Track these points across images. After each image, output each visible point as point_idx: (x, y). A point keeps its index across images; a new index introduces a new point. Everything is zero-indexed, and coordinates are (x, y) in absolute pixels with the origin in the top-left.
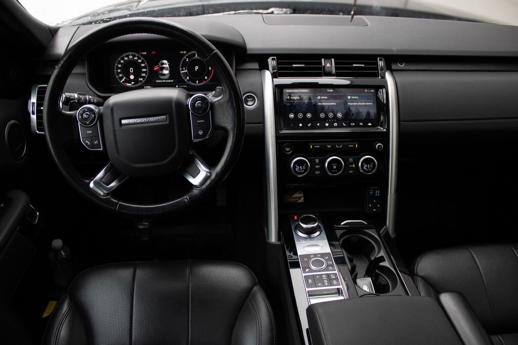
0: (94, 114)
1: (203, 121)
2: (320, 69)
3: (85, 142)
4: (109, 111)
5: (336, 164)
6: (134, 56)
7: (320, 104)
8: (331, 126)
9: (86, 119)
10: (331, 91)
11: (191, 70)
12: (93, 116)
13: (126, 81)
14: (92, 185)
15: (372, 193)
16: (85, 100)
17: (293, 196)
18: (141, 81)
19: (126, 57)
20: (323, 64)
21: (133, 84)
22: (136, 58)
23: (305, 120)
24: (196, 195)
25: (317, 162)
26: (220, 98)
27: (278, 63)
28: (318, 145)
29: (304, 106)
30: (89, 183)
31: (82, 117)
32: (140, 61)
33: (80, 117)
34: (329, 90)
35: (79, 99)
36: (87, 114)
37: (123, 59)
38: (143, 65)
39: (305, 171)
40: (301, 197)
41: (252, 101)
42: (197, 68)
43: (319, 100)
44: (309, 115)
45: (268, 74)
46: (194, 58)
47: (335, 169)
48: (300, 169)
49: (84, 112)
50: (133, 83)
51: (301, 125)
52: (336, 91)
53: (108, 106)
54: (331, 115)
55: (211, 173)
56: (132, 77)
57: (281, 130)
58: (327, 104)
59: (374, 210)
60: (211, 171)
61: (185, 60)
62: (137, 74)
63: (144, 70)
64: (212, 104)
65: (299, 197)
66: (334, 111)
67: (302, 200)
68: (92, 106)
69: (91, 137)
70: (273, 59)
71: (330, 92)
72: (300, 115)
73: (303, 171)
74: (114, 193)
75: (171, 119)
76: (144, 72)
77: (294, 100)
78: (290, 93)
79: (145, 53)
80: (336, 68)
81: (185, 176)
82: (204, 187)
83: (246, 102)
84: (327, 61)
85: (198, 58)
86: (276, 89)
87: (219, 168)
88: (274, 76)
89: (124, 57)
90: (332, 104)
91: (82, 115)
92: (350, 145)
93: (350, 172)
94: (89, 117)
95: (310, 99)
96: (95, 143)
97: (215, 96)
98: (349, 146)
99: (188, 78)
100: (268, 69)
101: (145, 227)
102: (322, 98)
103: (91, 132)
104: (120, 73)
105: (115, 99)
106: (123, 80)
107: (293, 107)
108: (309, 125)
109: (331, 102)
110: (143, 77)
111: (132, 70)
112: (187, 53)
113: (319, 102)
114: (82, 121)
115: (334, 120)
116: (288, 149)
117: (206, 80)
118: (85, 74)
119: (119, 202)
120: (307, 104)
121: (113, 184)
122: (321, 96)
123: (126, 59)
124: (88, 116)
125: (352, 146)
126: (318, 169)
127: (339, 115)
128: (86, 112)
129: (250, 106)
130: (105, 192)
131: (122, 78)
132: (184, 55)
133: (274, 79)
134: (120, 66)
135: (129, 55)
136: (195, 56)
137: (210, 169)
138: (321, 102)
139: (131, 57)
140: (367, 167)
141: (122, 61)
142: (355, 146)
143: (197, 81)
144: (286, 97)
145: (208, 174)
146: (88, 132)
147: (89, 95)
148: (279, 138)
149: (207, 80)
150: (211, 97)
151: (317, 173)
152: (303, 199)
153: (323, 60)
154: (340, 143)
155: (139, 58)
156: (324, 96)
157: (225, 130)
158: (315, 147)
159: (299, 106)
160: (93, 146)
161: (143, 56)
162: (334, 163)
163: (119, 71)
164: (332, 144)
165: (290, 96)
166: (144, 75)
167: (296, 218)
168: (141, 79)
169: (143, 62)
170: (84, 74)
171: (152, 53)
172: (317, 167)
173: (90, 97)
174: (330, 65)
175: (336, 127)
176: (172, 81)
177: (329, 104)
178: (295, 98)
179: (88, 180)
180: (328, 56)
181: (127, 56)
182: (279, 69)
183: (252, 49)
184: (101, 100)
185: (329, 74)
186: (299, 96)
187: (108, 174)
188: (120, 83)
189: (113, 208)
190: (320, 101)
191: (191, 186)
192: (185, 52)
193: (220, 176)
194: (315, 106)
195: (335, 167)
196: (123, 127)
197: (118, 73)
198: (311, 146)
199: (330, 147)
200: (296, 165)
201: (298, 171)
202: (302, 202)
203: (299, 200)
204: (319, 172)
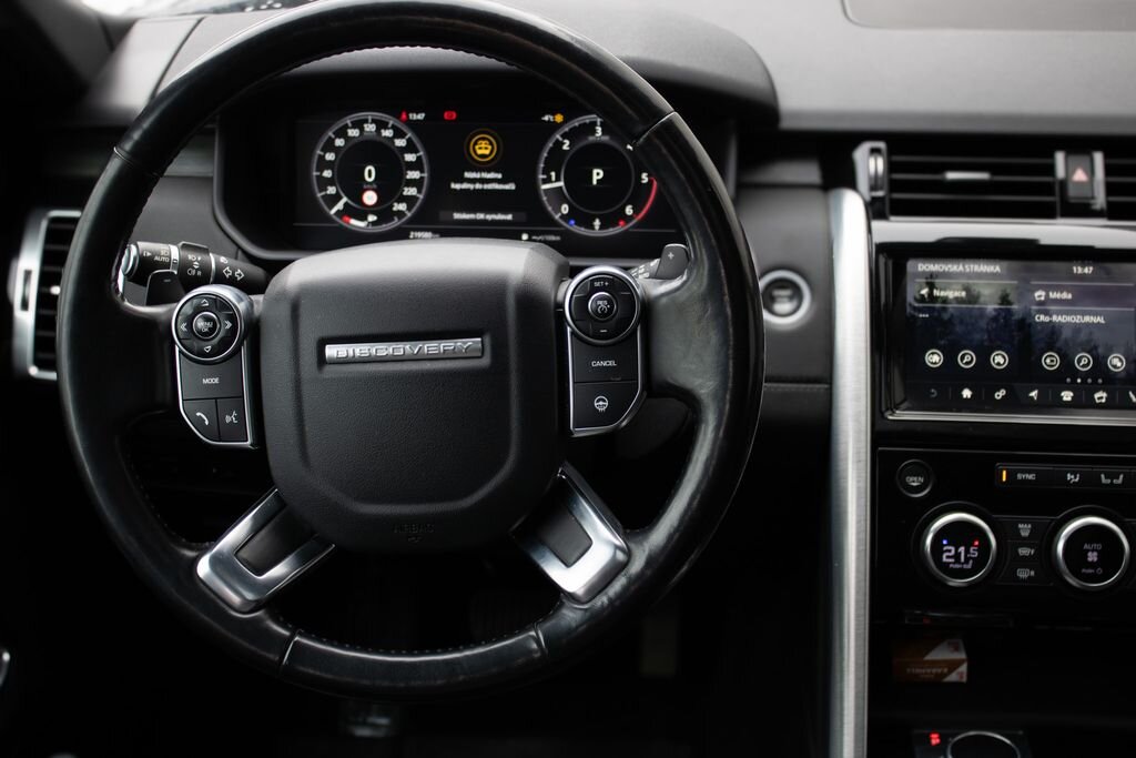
0: (232, 318)
1: (612, 363)
2: (1047, 189)
3: (194, 416)
4: (284, 312)
5: (1099, 546)
6: (381, 125)
7: (1043, 318)
8: (1083, 403)
9: (205, 336)
10: (1088, 270)
11: (577, 180)
12: (229, 325)
13: (348, 211)
14: (204, 568)
16: (205, 268)
17: (928, 658)
18: (400, 214)
19: (354, 127)
20: (1060, 172)
21: (374, 223)
22: (388, 133)
23: (983, 377)
24: (570, 631)
25: (1025, 534)
26: (676, 283)
27: (891, 167)
28: (1030, 473)
29: (983, 324)
30: (195, 561)
31: (190, 326)
32: (400, 143)
33: (183, 327)
34: (1078, 270)
35: (184, 265)
36: (207, 319)
37: (342, 133)
38: (410, 157)
39: (979, 563)
40: (957, 664)
41: (791, 298)
42: (597, 175)
43: (1041, 303)
44: (999, 359)
45: (852, 206)
46: (591, 138)
47: (1092, 565)
48: (957, 556)
49: (198, 310)
50: (372, 218)
51: (967, 393)
52: (1108, 272)
53: (282, 295)
54: (1083, 361)
55: (629, 553)
56: (370, 198)
57: (894, 407)
58: (1069, 319)
60: (632, 546)
61: (559, 144)
62: (390, 187)
63: (413, 175)
64: (648, 306)
65: (950, 661)
66: (1096, 348)
67: (960, 674)
68: (226, 292)
69: (216, 399)
70: (874, 151)
71: (1083, 277)
72: (967, 359)
73: (969, 566)
74: (280, 602)
75: (499, 350)
76: (411, 183)
77: (945, 300)
78: (932, 275)
79: (421, 116)
81: (535, 557)
82: (602, 600)
83: (770, 301)
84: (1074, 159)
85: (606, 138)
86: (882, 260)
87: (660, 534)
88: (876, 210)
89: (346, 127)
90: (1087, 319)
91: (190, 320)
94: (212, 330)
95: (1005, 300)
96: (228, 419)
97: (658, 276)
99: (565, 209)
100: (852, 185)
101: (380, 734)
102: (1053, 295)
103: (216, 381)
104: (330, 182)
105: (307, 270)
106: (340, 206)
107: (942, 326)
108: (1000, 394)
109: (1084, 314)
110: (410, 200)
111: (370, 173)
112: (565, 121)
113: (1040, 312)
114: (186, 342)
115: (1095, 381)
116: (914, 482)
117: (628, 219)
118: (210, 180)
119: (292, 637)
120: (995, 319)
121: (279, 571)
122: (1047, 289)
123: (353, 133)
124: (209, 325)
126: (1025, 562)
127: (1117, 362)
128: (206, 309)
129: (784, 317)
130: (250, 596)
131: (335, 199)
132: (555, 127)
133: (876, 224)
134: (330, 157)
135: (366, 121)
136: (594, 132)
137: (625, 537)
138: (1047, 313)
139: (370, 128)
141: (339, 142)
143: (597, 223)
144: (916, 290)
145: (621, 556)
146: (206, 381)
147: (219, 252)
148: (883, 438)
149: (631, 218)
150: (644, 278)
151: (1023, 574)
152: (964, 668)
153: (1060, 157)
154: (1113, 469)
155: (399, 134)
156: (1060, 289)
157: (689, 399)
158: (1019, 476)
159: (961, 322)
160: (219, 430)
161: (413, 125)
162: (1090, 542)
163: (327, 174)
164: (1087, 468)
165: (931, 286)
166: (410, 191)
167: (935, 740)
168: (402, 207)
169: (410, 148)
170: (208, 180)
171: (446, 115)
172: (1024, 551)
173: (223, 259)
174: (1086, 175)
175: (1101, 407)
176: (509, 217)
177: (1077, 319)
178: (951, 294)
179: (191, 549)
180: (1079, 145)
181: (359, 124)
182: (894, 186)
183: (797, 115)
184: (258, 272)
185: (1080, 209)
186: (967, 289)
187: (263, 532)
188: (328, 219)
189: (271, 656)
190: (1043, 306)
191: (554, 594)
192: (559, 118)
193: (662, 564)
194: (1025, 324)
195: (1092, 557)
196: (328, 368)
197: (324, 183)
198: (1004, 473)
199: (1077, 479)
200: (945, 542)
201: (951, 566)
202: (962, 683)
203: (950, 672)
204: (1032, 573)
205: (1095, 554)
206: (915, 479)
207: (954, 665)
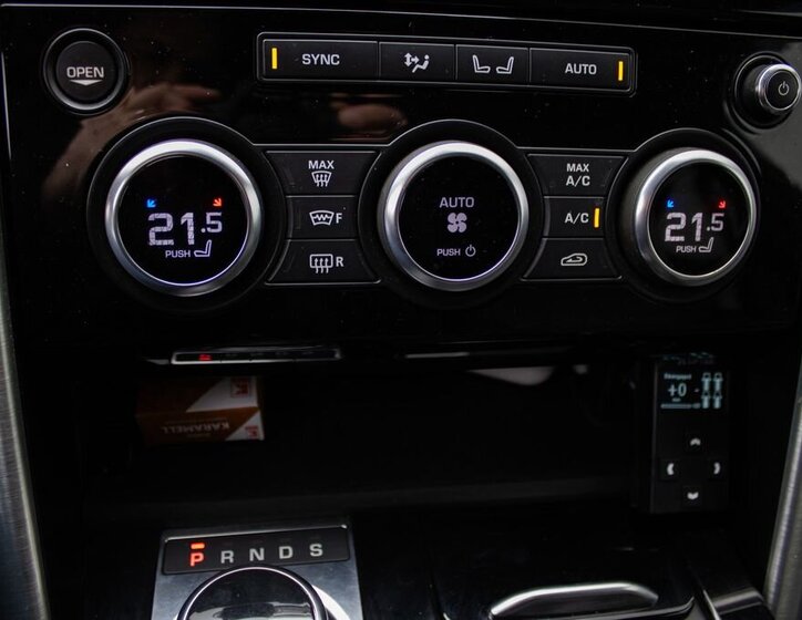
5: (468, 201)
15: (682, 390)
17: (195, 408)
25: (321, 180)
28: (327, 50)
39: (226, 247)
40: (249, 413)
47: (457, 240)
48: (179, 232)
59: (693, 496)
65: (234, 413)
67: (251, 429)
73: (206, 253)
92: (577, 60)
93: (569, 261)
98: (569, 68)
116: (84, 77)
125: (591, 69)
126: (325, 239)
140: (689, 231)
142: (608, 70)
151: (321, 263)
152: (256, 420)
154: (492, 46)
158: (306, 59)
162: (452, 194)
164: (443, 45)
172: (321, 217)
195: (457, 223)
198: (274, 51)
199: (424, 67)
200: (151, 204)
201: (168, 253)
202: (258, 441)
203: (234, 428)
204: (340, 261)
205: (462, 217)
206: (86, 71)
207: (239, 417)
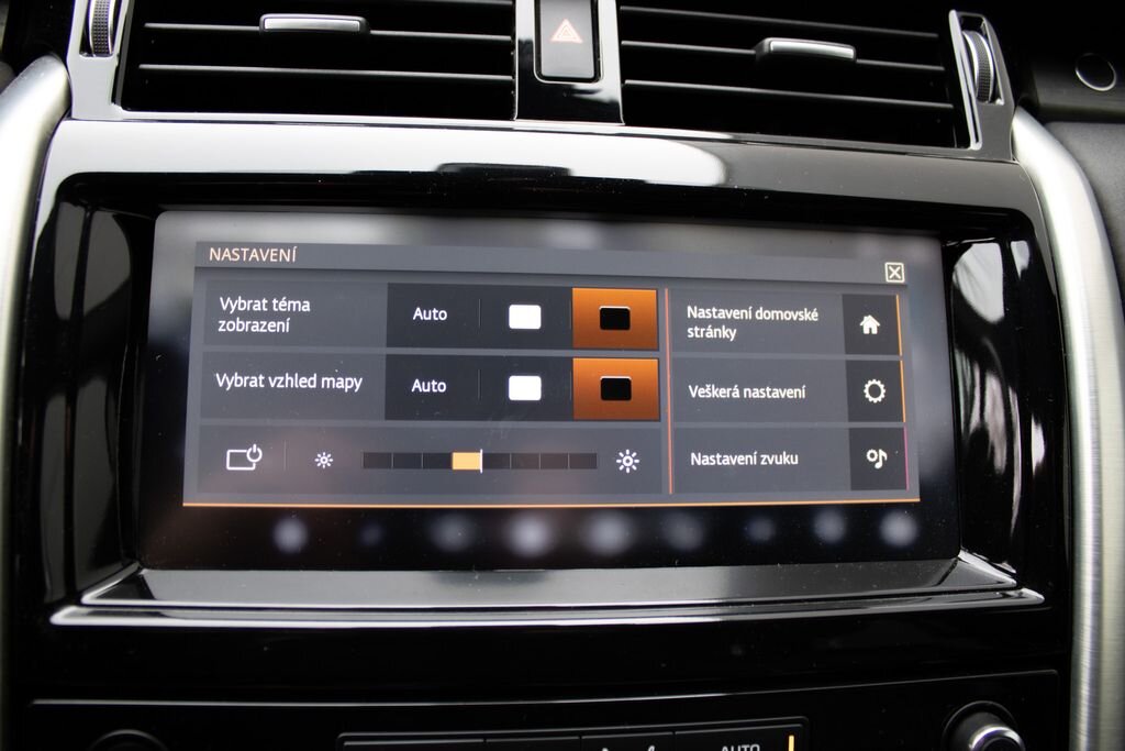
8: (568, 553)
10: (585, 237)
27: (144, 6)
80: (630, 63)
84: (556, 2)
92: (735, 739)
153: (524, 0)
174: (580, 34)
